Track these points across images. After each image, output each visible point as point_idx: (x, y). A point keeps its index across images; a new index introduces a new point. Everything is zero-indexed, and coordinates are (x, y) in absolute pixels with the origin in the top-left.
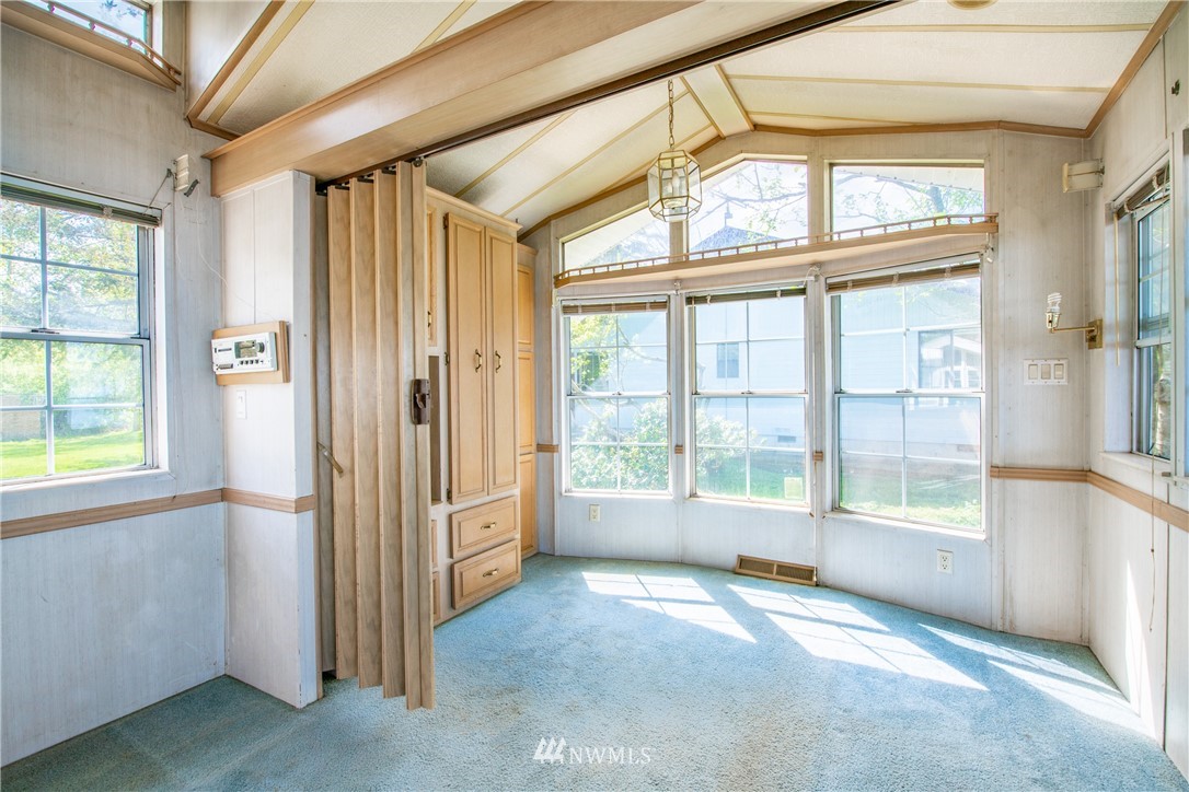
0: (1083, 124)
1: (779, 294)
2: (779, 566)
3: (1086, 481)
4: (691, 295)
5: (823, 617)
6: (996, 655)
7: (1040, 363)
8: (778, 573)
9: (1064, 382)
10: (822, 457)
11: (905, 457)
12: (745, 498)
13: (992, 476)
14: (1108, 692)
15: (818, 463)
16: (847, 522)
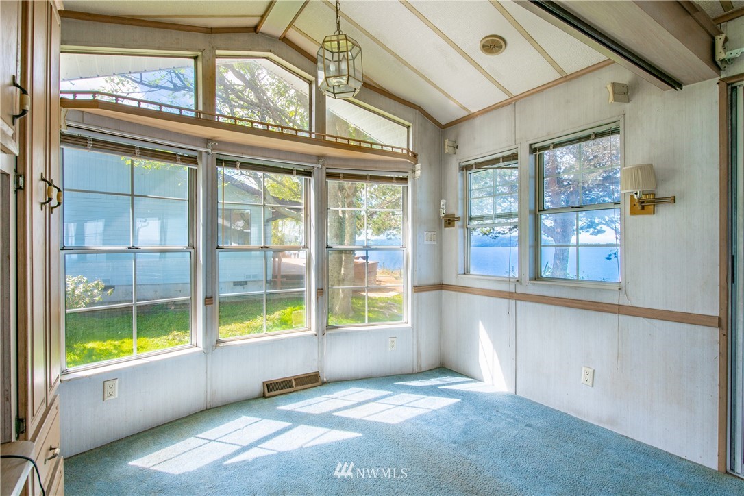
0: (443, 122)
1: (295, 172)
2: (295, 380)
3: (442, 289)
4: (221, 157)
5: (361, 400)
6: (441, 383)
7: (429, 233)
8: (297, 385)
9: (436, 243)
10: (323, 292)
11: (367, 287)
12: (263, 334)
13: (415, 292)
14: (470, 382)
15: (320, 297)
16: (340, 334)
